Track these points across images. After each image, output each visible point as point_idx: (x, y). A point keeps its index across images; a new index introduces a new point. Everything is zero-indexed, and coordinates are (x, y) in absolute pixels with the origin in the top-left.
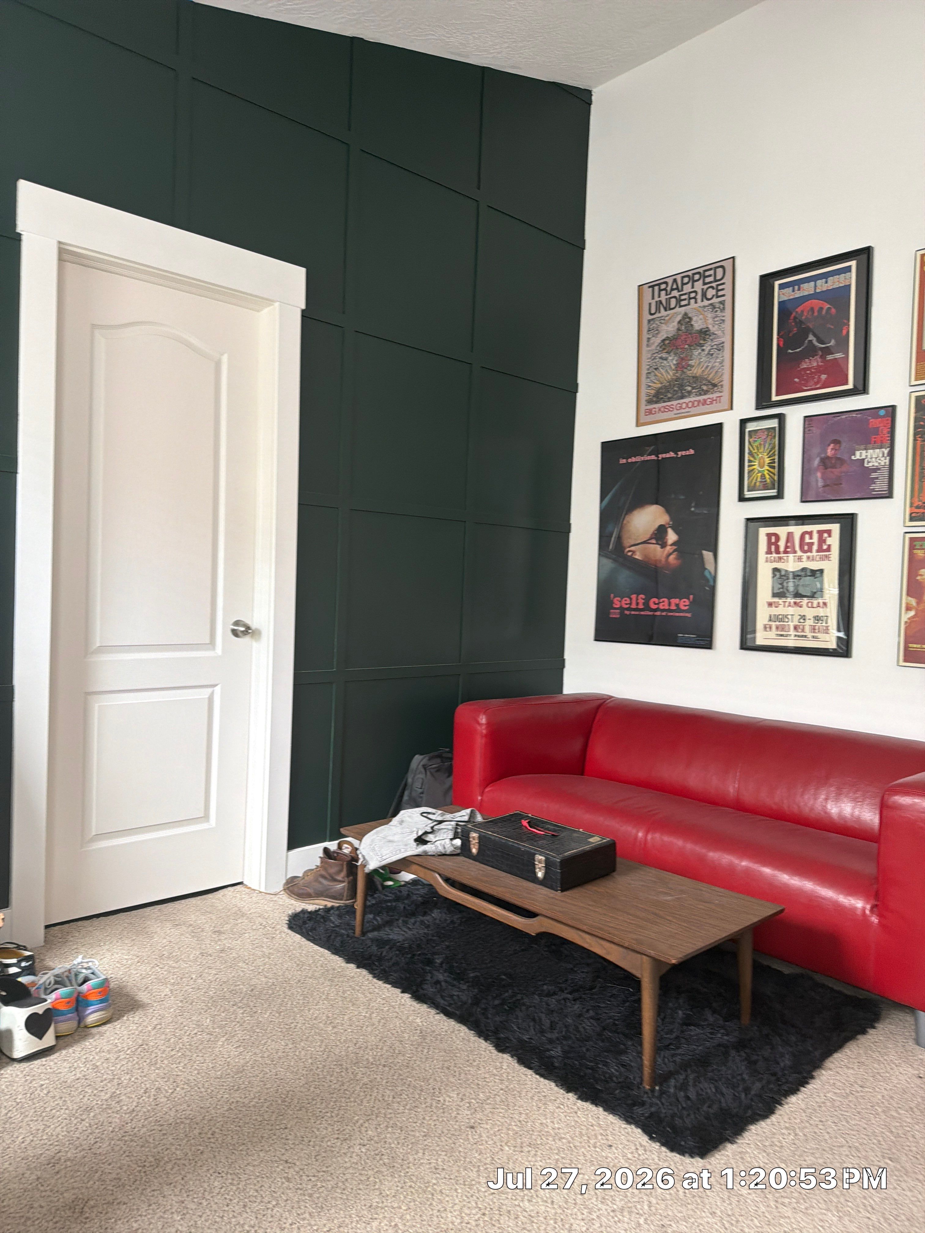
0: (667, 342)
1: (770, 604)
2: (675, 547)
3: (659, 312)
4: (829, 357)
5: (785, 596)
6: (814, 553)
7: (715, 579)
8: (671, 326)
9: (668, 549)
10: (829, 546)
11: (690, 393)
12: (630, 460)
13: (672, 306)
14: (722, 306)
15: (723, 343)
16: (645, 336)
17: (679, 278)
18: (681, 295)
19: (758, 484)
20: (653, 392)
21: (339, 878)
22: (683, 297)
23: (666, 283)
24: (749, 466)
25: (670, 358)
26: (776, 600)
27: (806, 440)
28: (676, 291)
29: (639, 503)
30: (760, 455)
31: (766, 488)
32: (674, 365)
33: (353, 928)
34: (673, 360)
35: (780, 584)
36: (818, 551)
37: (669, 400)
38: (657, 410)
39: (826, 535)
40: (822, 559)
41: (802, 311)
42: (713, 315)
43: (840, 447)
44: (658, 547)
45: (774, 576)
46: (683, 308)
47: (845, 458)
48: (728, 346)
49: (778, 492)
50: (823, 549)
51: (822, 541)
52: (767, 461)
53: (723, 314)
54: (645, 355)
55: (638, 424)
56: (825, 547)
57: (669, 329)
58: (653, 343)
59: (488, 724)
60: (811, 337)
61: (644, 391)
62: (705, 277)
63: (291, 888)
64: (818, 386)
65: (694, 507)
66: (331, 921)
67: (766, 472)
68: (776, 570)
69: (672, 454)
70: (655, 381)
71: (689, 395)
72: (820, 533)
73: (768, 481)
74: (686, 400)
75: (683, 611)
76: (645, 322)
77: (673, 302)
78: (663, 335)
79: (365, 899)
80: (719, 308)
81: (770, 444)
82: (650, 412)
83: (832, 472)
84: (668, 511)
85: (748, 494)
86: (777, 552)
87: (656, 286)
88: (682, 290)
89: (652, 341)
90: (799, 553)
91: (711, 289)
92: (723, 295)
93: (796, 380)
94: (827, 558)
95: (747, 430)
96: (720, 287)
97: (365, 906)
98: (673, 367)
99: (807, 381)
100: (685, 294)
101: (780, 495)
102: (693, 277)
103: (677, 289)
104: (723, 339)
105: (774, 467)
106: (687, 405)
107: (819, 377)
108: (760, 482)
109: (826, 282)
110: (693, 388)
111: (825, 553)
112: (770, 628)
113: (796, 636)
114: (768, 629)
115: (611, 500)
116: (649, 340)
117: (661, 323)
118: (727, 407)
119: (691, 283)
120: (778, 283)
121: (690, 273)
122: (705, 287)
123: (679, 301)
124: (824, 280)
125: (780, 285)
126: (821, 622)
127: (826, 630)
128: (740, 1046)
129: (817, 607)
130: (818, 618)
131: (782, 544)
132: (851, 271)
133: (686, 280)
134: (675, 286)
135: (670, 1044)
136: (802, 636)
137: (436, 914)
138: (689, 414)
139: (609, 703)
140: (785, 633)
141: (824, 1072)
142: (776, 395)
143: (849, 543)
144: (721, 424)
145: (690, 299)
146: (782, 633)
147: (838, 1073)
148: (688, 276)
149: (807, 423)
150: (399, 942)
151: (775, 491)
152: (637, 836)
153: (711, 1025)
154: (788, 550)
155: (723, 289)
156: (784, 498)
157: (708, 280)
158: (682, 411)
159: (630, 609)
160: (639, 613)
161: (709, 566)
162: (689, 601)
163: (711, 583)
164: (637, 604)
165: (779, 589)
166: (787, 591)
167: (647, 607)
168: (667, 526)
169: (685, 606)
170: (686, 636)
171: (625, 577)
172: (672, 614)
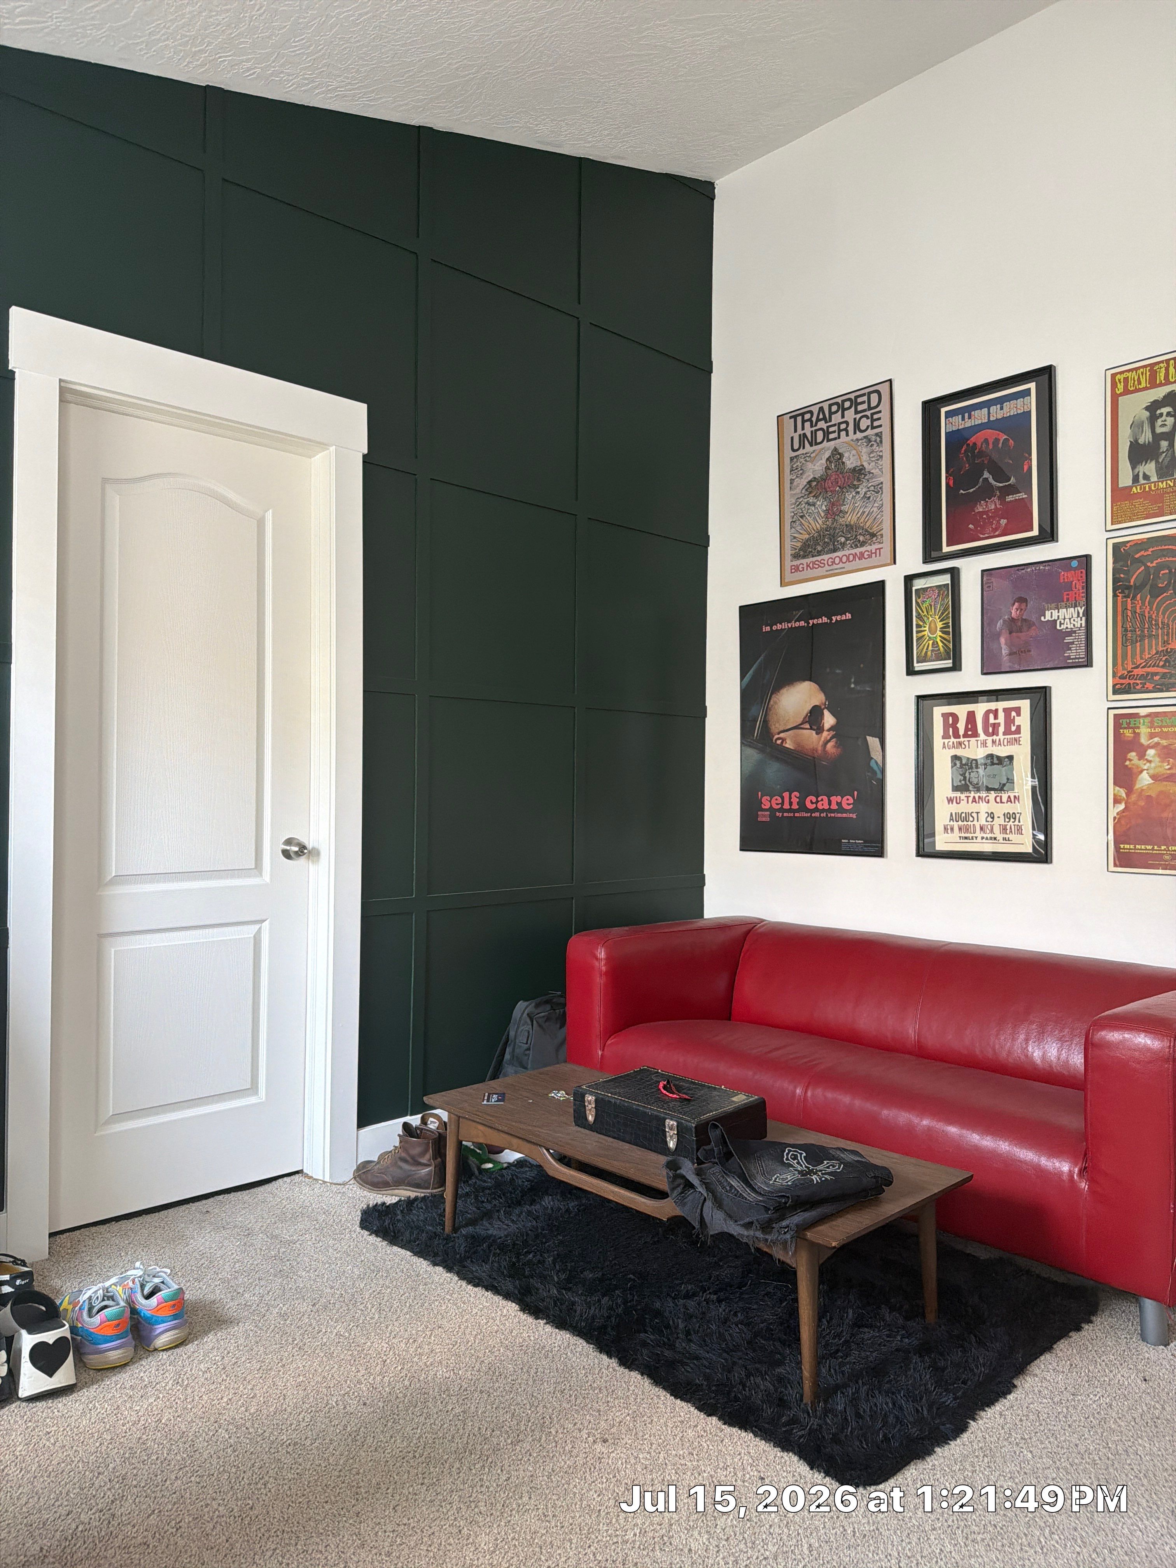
0: (814, 484)
1: (950, 800)
2: (833, 733)
3: (804, 448)
4: (1010, 498)
5: (968, 790)
6: (1001, 736)
7: (883, 771)
8: (818, 464)
9: (825, 734)
10: (1019, 727)
11: (843, 545)
12: (774, 628)
13: (818, 441)
14: (878, 439)
15: (882, 483)
16: (787, 476)
17: (826, 406)
18: (828, 427)
19: (929, 653)
20: (799, 544)
21: (424, 1161)
22: (831, 429)
23: (811, 412)
24: (917, 632)
25: (818, 503)
26: (958, 794)
27: (985, 599)
28: (823, 422)
29: (787, 679)
30: (931, 619)
31: (939, 658)
32: (824, 511)
33: (442, 1224)
34: (821, 505)
35: (961, 775)
36: (1004, 734)
37: (819, 553)
38: (805, 566)
39: (1013, 714)
40: (1010, 743)
41: (975, 444)
42: (869, 449)
43: (1027, 606)
44: (814, 732)
45: (954, 765)
46: (832, 443)
47: (1034, 620)
48: (887, 487)
49: (953, 663)
50: (1012, 730)
51: (1009, 721)
52: (940, 625)
53: (881, 449)
54: (789, 500)
55: (783, 583)
56: (1013, 728)
57: (816, 468)
58: (798, 486)
59: (609, 959)
60: (986, 475)
61: (788, 544)
62: (857, 404)
63: (363, 1176)
64: (997, 533)
65: (855, 683)
66: (414, 1215)
67: (938, 639)
68: (955, 758)
69: (825, 620)
70: (802, 532)
71: (843, 548)
72: (1007, 711)
73: (942, 649)
74: (839, 554)
75: (846, 811)
76: (787, 461)
77: (820, 435)
78: (808, 476)
79: (457, 1187)
80: (875, 441)
81: (942, 605)
82: (796, 569)
83: (1018, 637)
84: (822, 688)
85: (918, 667)
86: (957, 735)
87: (800, 416)
88: (830, 420)
89: (795, 483)
90: (982, 736)
91: (865, 419)
92: (880, 426)
93: (971, 526)
94: (1017, 741)
95: (914, 589)
96: (875, 417)
97: (456, 1195)
98: (823, 515)
99: (983, 527)
100: (835, 425)
102: (843, 405)
103: (824, 419)
104: (882, 479)
105: (947, 633)
106: (841, 560)
107: (998, 522)
108: (932, 651)
109: (1002, 408)
110: (847, 539)
111: (1013, 736)
112: (952, 829)
113: (983, 838)
114: (949, 831)
115: (753, 677)
116: (792, 481)
117: (806, 461)
118: (889, 562)
119: (840, 412)
120: (943, 410)
121: (839, 400)
122: (858, 416)
123: (826, 433)
124: (999, 406)
125: (946, 412)
126: (1012, 820)
127: (1019, 830)
128: (924, 1349)
129: (1008, 801)
130: (1009, 816)
131: (961, 726)
132: (1030, 395)
133: (834, 408)
134: (821, 416)
135: (837, 1351)
136: (991, 839)
137: (547, 1201)
138: (843, 570)
139: (760, 927)
140: (970, 835)
141: (1028, 1379)
142: (948, 545)
143: (1042, 722)
144: (882, 584)
145: (840, 431)
146: (966, 835)
147: (1045, 1379)
148: (837, 404)
149: (985, 579)
150: (500, 1238)
151: (951, 661)
152: (794, 1092)
153: (889, 1325)
154: (970, 733)
155: (879, 419)
156: (960, 670)
157: (860, 408)
158: (835, 566)
159: (782, 810)
160: (792, 815)
161: (876, 754)
162: (853, 798)
163: (879, 776)
164: (791, 803)
165: (960, 781)
166: (971, 783)
167: (802, 807)
168: (823, 707)
169: (849, 804)
170: (851, 841)
171: (774, 771)
172: (833, 815)
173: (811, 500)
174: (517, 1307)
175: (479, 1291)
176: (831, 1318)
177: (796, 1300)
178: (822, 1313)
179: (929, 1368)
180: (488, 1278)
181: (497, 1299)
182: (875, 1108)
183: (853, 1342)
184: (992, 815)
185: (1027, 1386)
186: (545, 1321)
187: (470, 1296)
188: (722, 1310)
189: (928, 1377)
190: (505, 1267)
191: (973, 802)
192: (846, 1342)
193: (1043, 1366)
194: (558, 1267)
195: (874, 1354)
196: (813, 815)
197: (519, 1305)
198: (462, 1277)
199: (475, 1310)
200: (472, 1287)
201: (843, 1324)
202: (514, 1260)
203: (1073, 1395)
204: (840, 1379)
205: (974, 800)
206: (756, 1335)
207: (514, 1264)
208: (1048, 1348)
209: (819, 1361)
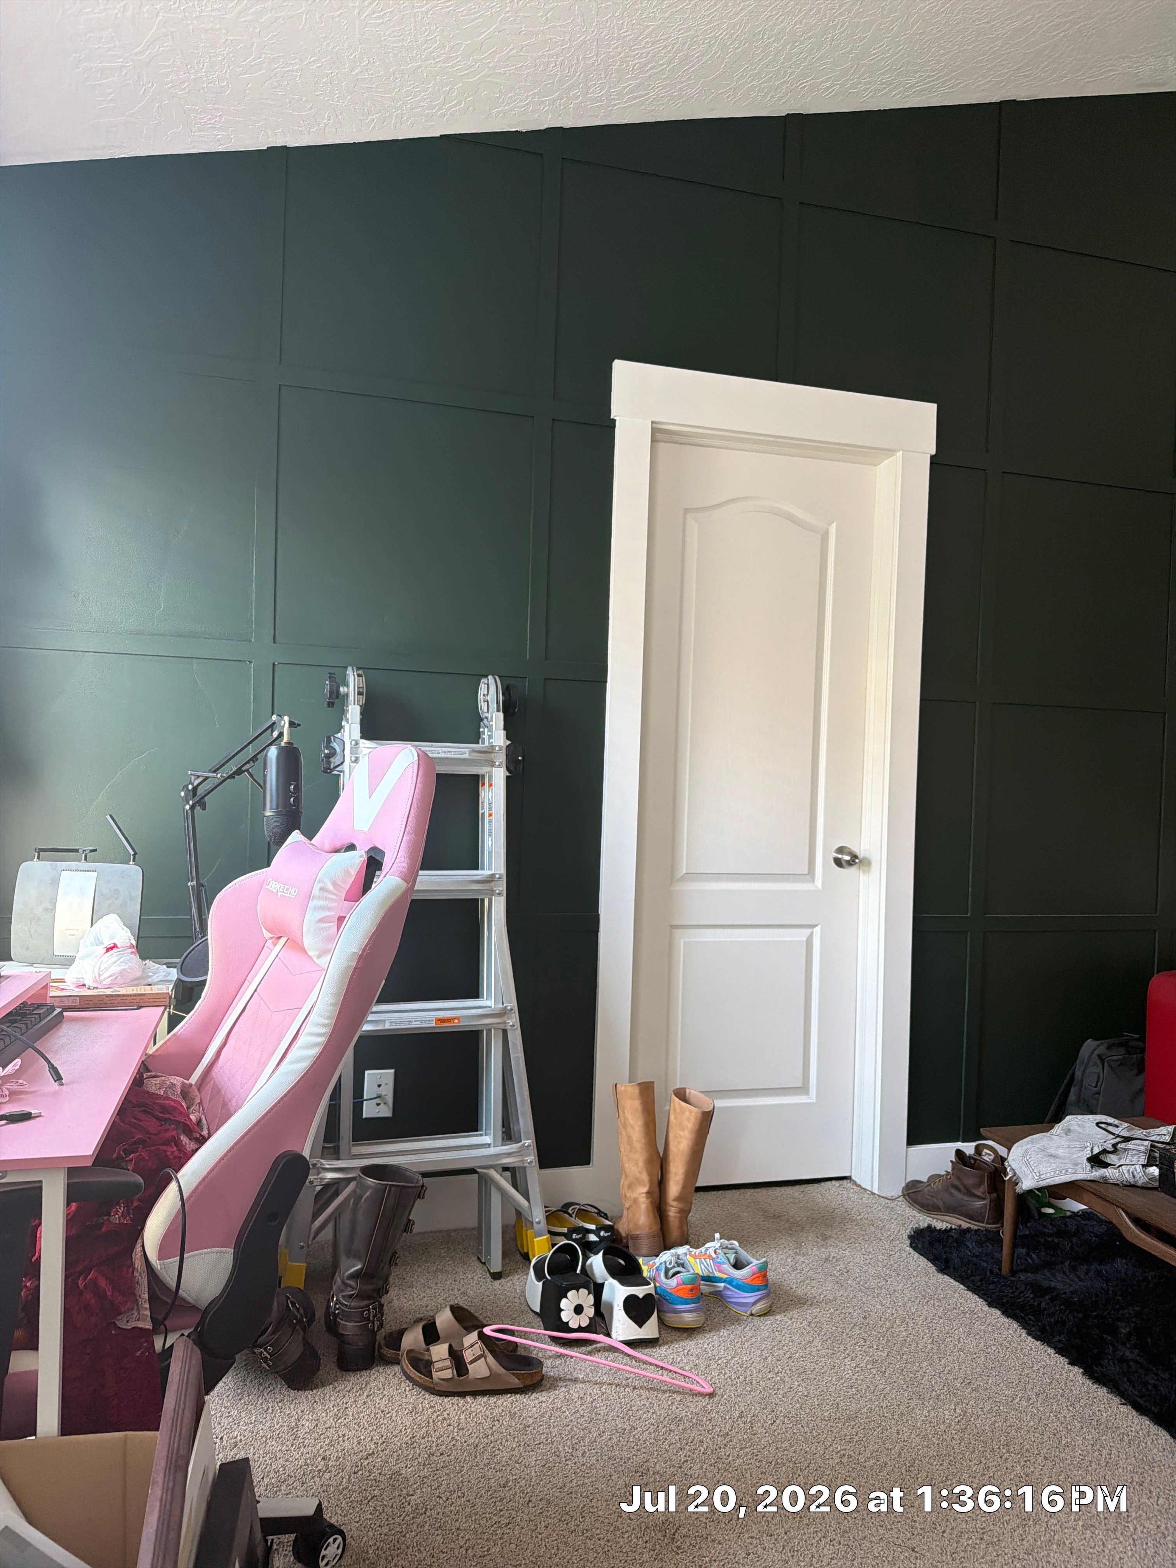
21: (979, 1192)
33: (999, 1262)
63: (911, 1195)
66: (967, 1247)
79: (1016, 1228)
97: (1015, 1236)
137: (1120, 1264)
150: (1065, 1293)
175: (1042, 1346)
181: (1062, 1360)
187: (1031, 1348)
198: (1022, 1326)
199: (1037, 1366)
200: (1033, 1340)
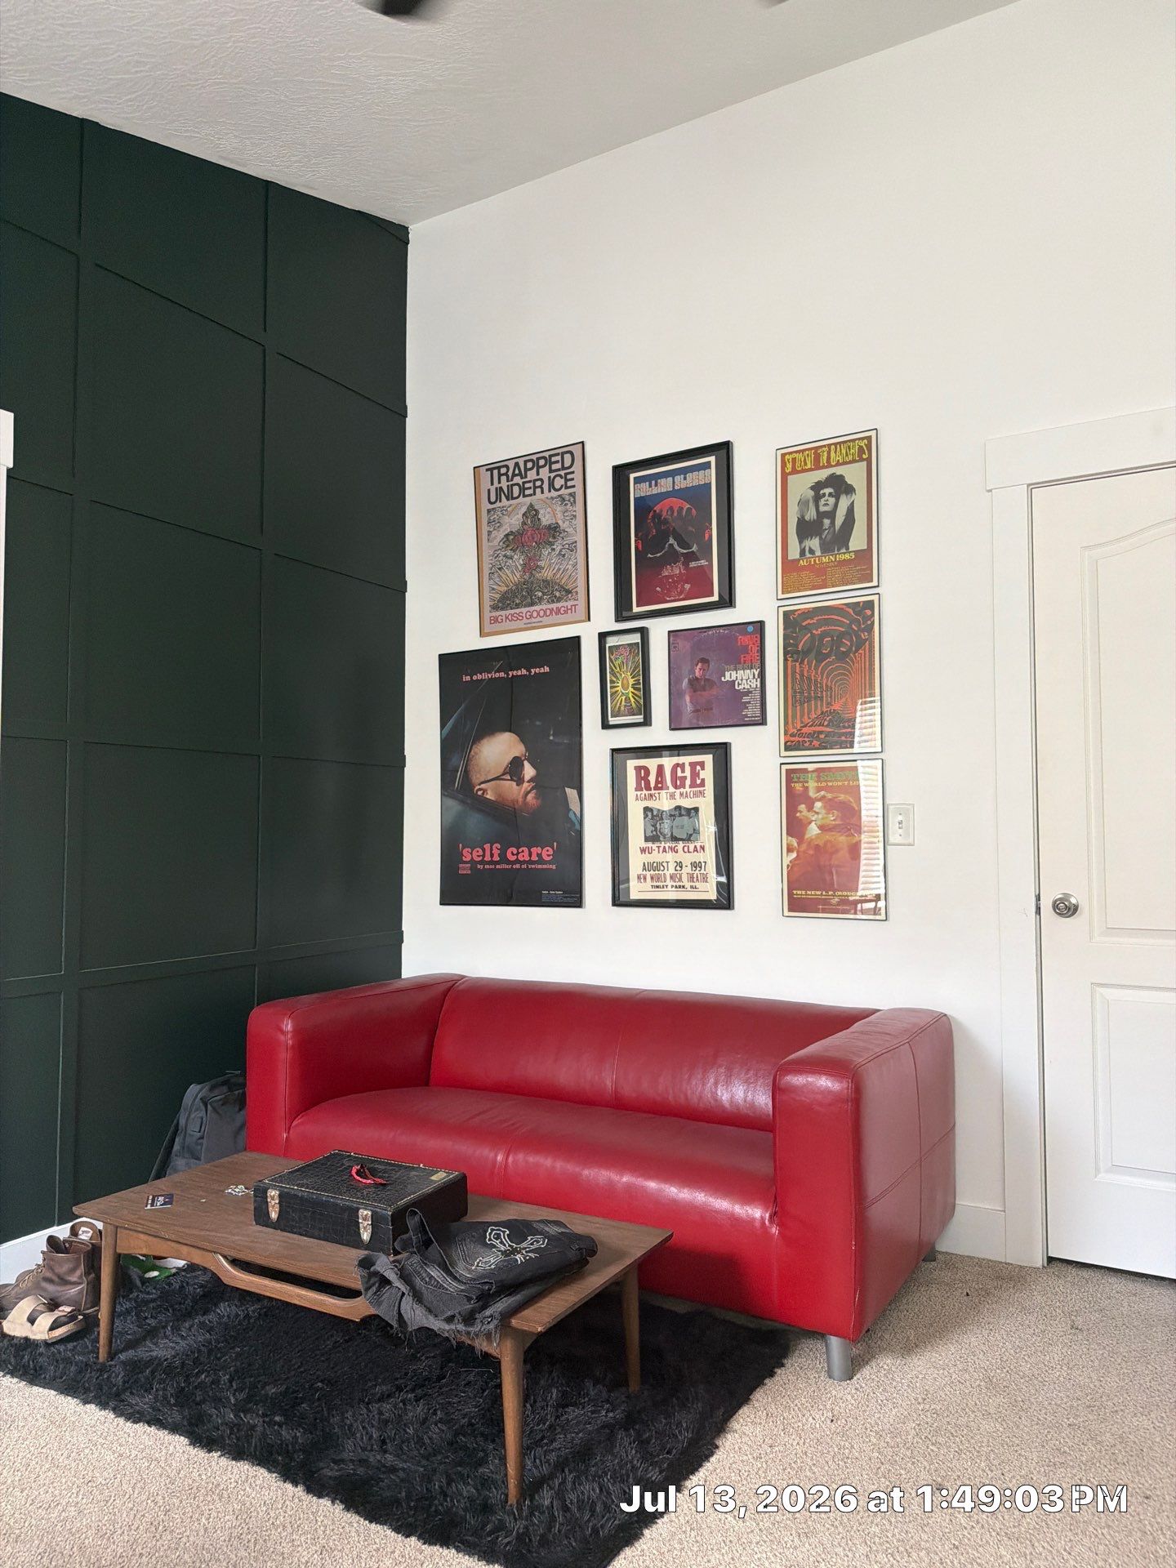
0: (512, 537)
1: (643, 851)
2: (533, 784)
3: (500, 501)
4: (693, 564)
5: (659, 841)
6: (687, 789)
7: (581, 822)
8: (514, 519)
9: (526, 786)
10: (703, 780)
11: (540, 599)
12: (474, 678)
13: (515, 496)
14: (572, 499)
15: (576, 542)
16: (485, 528)
17: (521, 462)
18: (524, 483)
19: (622, 708)
20: (498, 596)
21: (74, 1277)
22: (527, 485)
23: (507, 467)
24: (611, 687)
25: (516, 556)
26: (650, 844)
27: (672, 658)
28: (519, 477)
29: (487, 730)
30: (623, 675)
31: (631, 713)
32: (521, 565)
34: (519, 559)
35: (653, 826)
36: (691, 787)
37: (518, 606)
38: (504, 618)
39: (698, 768)
40: (696, 795)
41: (660, 511)
42: (563, 508)
43: (708, 667)
44: (513, 784)
45: (646, 816)
46: (528, 500)
47: (716, 680)
48: (581, 546)
49: (645, 718)
50: (697, 784)
51: (695, 775)
52: (631, 681)
53: (574, 509)
54: (487, 552)
55: (482, 634)
56: (698, 782)
57: (513, 522)
58: (495, 538)
59: (295, 1031)
60: (671, 541)
61: (487, 595)
62: (551, 463)
64: (684, 597)
65: (553, 735)
67: (630, 695)
68: (646, 809)
69: (524, 672)
70: (500, 584)
71: (540, 602)
72: (693, 765)
73: (634, 705)
74: (537, 608)
75: (546, 862)
76: (484, 513)
77: (516, 490)
78: (505, 529)
80: (569, 501)
81: (633, 662)
82: (495, 620)
83: (702, 696)
84: (522, 739)
85: (612, 721)
86: (648, 788)
87: (496, 469)
88: (526, 477)
89: (493, 535)
90: (672, 789)
91: (558, 478)
92: (574, 486)
93: (658, 589)
94: (702, 794)
95: (607, 646)
96: (569, 477)
98: (520, 568)
99: (668, 590)
100: (530, 482)
101: (647, 722)
102: (538, 463)
103: (520, 474)
104: (575, 538)
105: (639, 690)
106: (538, 614)
107: (683, 586)
108: (625, 706)
109: (685, 479)
110: (544, 594)
111: (699, 789)
112: (645, 878)
113: (672, 886)
114: (642, 880)
115: (455, 726)
116: (489, 533)
117: (503, 514)
118: (584, 618)
119: (535, 469)
120: (632, 476)
121: (534, 457)
122: (552, 475)
123: (522, 489)
124: (682, 476)
125: (635, 478)
126: (698, 869)
127: (705, 879)
128: (629, 1422)
129: (694, 851)
130: (695, 865)
131: (652, 778)
132: (710, 468)
133: (530, 465)
134: (517, 472)
135: (543, 1438)
136: (680, 887)
137: (225, 1309)
138: (539, 624)
139: (458, 986)
140: (661, 884)
141: (729, 1436)
142: (637, 606)
143: (724, 777)
144: (578, 638)
145: (535, 487)
146: (658, 884)
147: (745, 1434)
148: (532, 460)
149: (671, 639)
150: (165, 1360)
151: (642, 716)
152: (496, 1159)
153: (593, 1400)
154: (660, 785)
155: (573, 479)
156: (651, 725)
157: (554, 467)
158: (534, 620)
159: (482, 862)
160: (493, 867)
161: (574, 806)
162: (553, 849)
163: (578, 827)
164: (492, 855)
165: (652, 832)
166: (661, 834)
167: (504, 859)
168: (523, 758)
169: (549, 855)
170: (551, 892)
171: (475, 822)
172: (533, 866)
173: (509, 553)
174: (184, 1440)
175: (141, 1428)
176: (535, 1402)
177: (500, 1386)
178: (527, 1396)
179: (634, 1443)
180: (150, 1410)
181: (163, 1435)
182: (577, 1169)
183: (558, 1425)
184: (680, 865)
185: (727, 1444)
186: (219, 1453)
187: (129, 1436)
188: (420, 1409)
189: (634, 1452)
190: (172, 1395)
191: (663, 851)
192: (551, 1426)
193: (741, 1420)
194: (235, 1387)
195: (580, 1435)
196: (514, 867)
197: (188, 1438)
198: (118, 1412)
199: (134, 1453)
200: (131, 1425)
201: (547, 1406)
202: (183, 1385)
203: (770, 1447)
204: (545, 1470)
205: (664, 850)
206: (457, 1434)
207: (183, 1389)
208: (745, 1400)
209: (524, 1451)
